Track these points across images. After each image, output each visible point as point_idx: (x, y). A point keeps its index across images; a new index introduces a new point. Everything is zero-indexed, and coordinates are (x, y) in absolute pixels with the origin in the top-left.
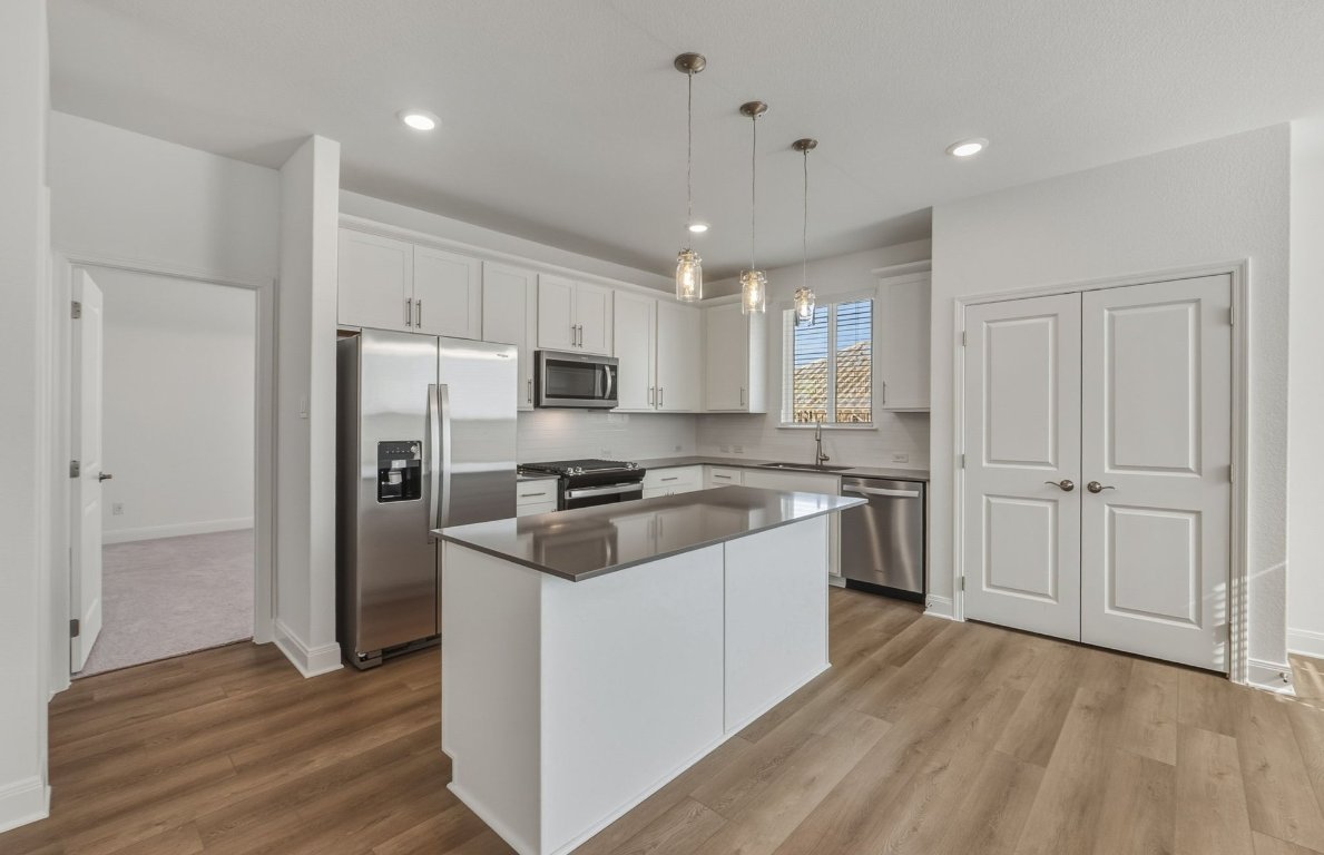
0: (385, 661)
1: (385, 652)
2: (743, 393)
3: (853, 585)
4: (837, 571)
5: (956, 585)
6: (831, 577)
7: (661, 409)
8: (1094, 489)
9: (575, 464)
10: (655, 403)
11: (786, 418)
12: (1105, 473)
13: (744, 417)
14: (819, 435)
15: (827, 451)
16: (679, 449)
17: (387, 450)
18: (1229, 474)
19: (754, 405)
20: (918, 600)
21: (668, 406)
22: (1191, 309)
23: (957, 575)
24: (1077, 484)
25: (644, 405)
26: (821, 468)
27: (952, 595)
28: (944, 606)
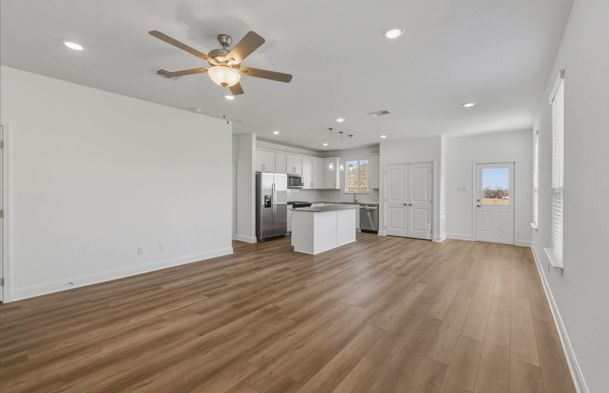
0: (265, 241)
1: (266, 239)
2: (335, 184)
3: (363, 231)
4: (358, 227)
5: (384, 228)
6: (357, 229)
7: (313, 188)
8: (410, 205)
9: (297, 202)
10: (312, 187)
11: (346, 190)
12: (412, 202)
13: (335, 190)
14: (355, 194)
15: (357, 199)
16: (316, 199)
17: (266, 197)
18: (432, 201)
19: (338, 187)
20: (376, 232)
21: (315, 187)
22: (426, 169)
23: (385, 226)
24: (407, 204)
25: (309, 187)
26: (355, 203)
27: (383, 230)
28: (382, 232)
